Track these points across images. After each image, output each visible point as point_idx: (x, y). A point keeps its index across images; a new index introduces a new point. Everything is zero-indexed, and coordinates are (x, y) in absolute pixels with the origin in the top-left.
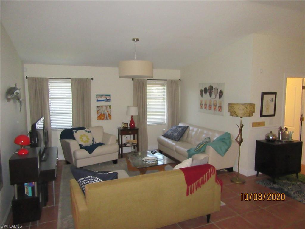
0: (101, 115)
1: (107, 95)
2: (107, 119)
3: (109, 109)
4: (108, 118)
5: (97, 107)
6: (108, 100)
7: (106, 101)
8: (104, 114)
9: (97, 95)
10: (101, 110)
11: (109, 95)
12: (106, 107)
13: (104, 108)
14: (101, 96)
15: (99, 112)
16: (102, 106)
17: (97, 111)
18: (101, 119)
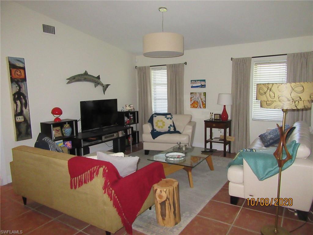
0: (194, 102)
1: (201, 81)
2: (200, 108)
3: (203, 97)
4: (202, 106)
5: (191, 93)
6: (203, 86)
7: (200, 87)
8: (197, 102)
9: (191, 81)
10: (195, 97)
11: (204, 81)
12: (200, 94)
13: (198, 95)
14: (196, 82)
15: (192, 99)
16: (196, 93)
17: (191, 98)
18: (194, 107)
